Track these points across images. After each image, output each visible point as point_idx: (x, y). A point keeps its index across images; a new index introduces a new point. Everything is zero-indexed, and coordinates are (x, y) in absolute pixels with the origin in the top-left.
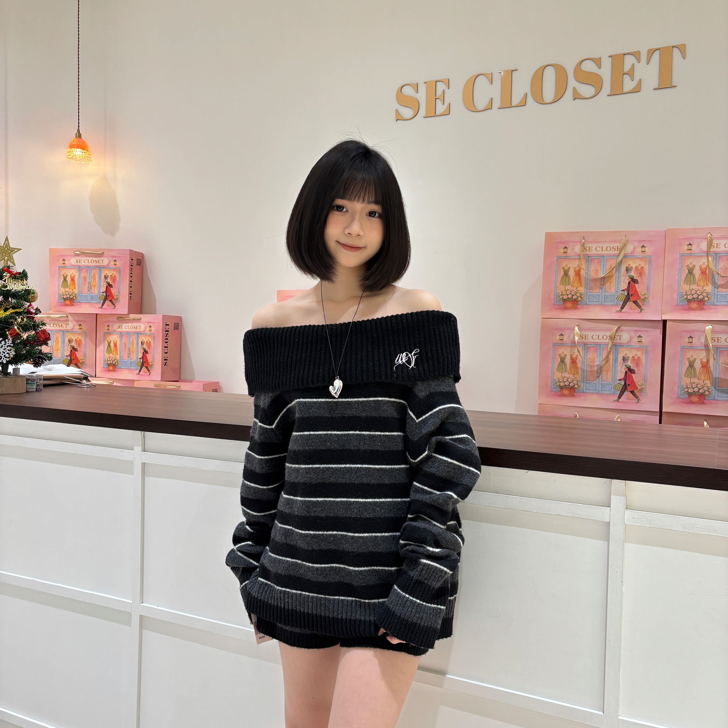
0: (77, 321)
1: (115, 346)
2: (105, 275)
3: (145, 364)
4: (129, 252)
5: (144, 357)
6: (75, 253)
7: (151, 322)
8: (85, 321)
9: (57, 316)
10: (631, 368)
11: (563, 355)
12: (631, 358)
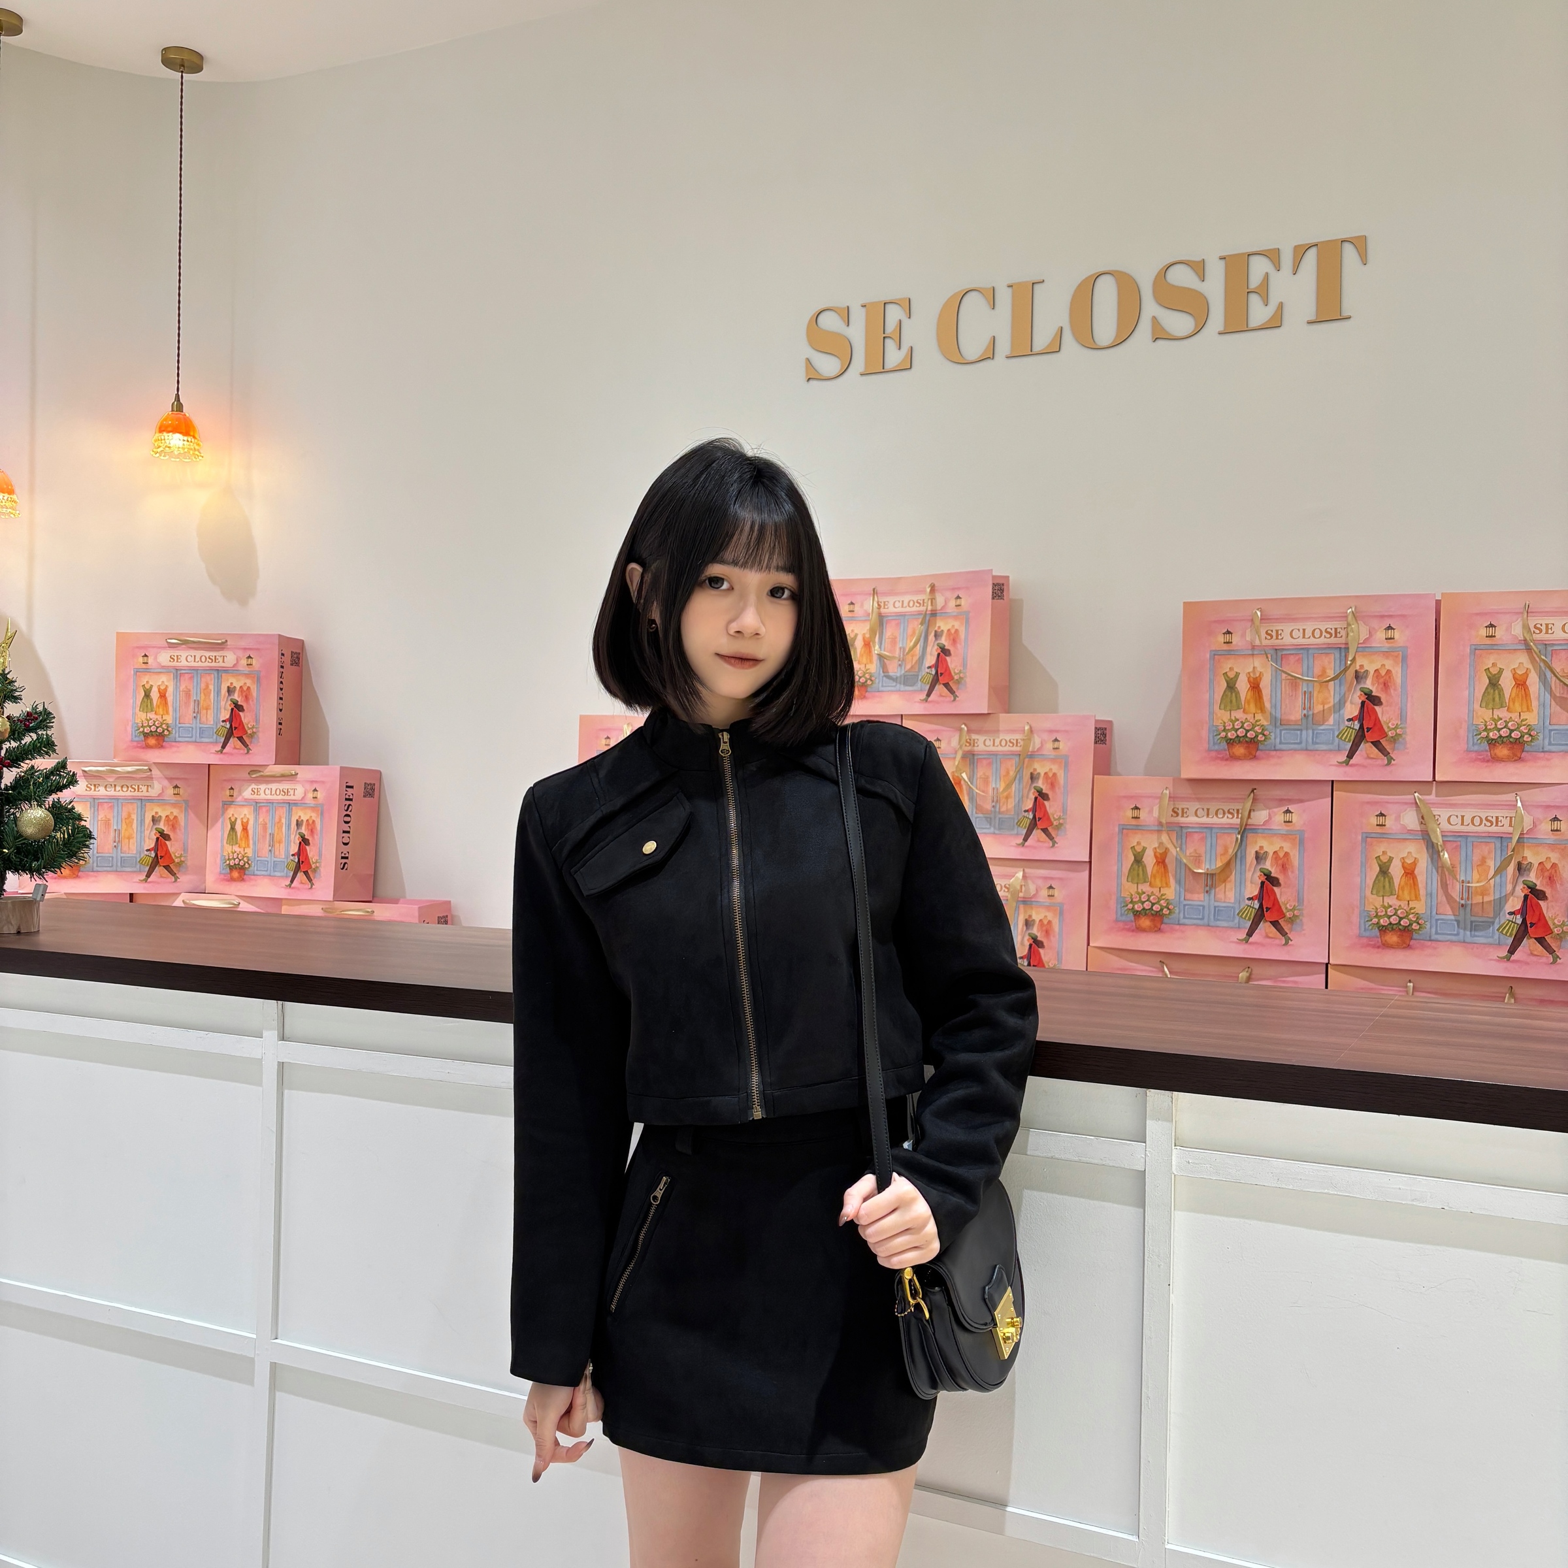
0: (170, 779)
1: (245, 829)
2: (228, 687)
3: (302, 865)
4: (277, 641)
5: (301, 854)
6: (169, 641)
7: (316, 782)
8: (185, 779)
9: (129, 769)
10: (1272, 875)
11: (1139, 849)
12: (1271, 854)
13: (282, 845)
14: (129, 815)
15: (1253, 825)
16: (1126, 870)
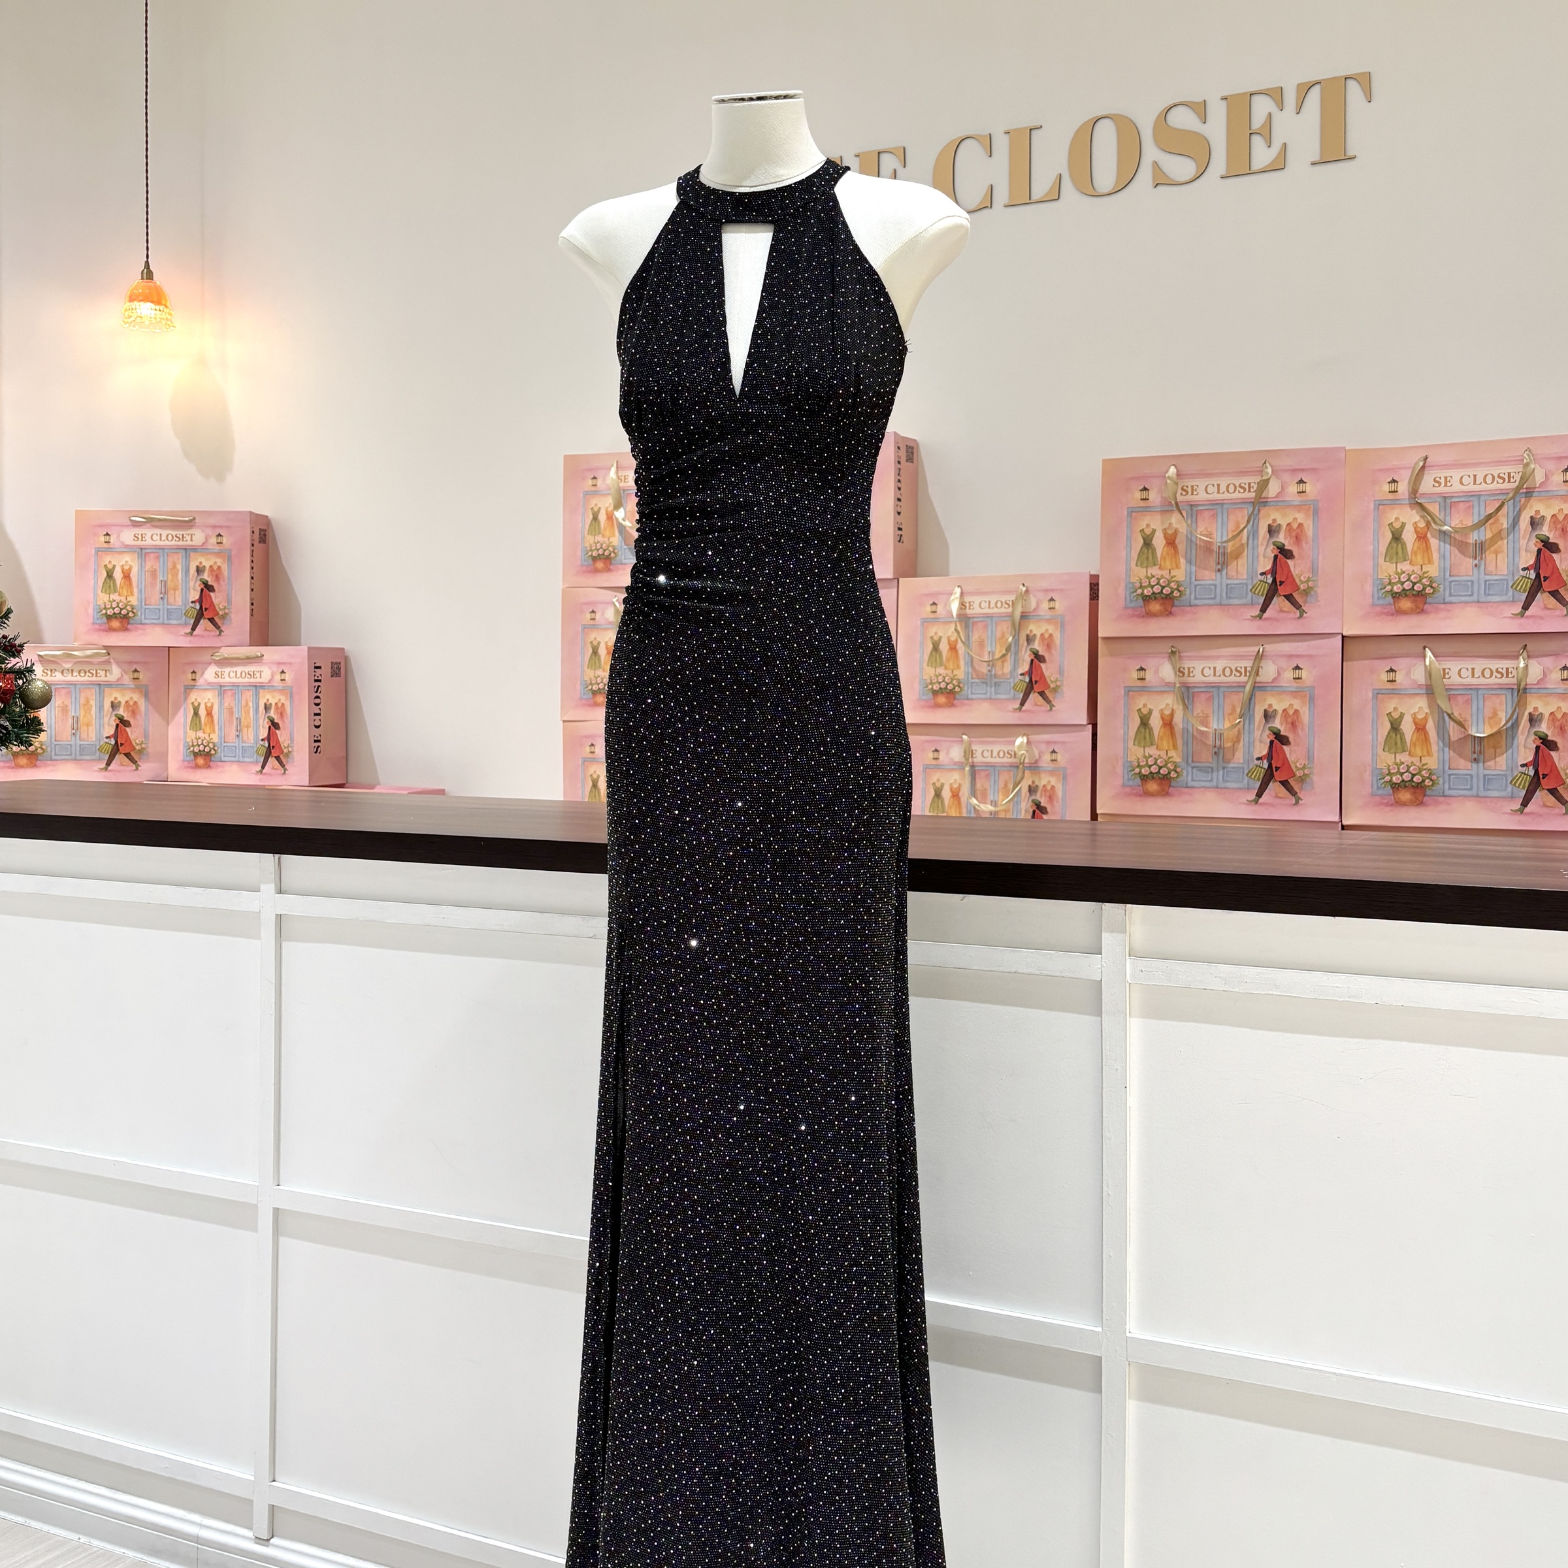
0: (129, 664)
1: (209, 714)
2: (197, 567)
3: (272, 751)
4: (247, 518)
5: (271, 737)
6: (133, 518)
7: (284, 663)
8: (145, 663)
9: (89, 652)
10: (1282, 733)
11: (1145, 711)
12: (1280, 712)
13: (251, 730)
14: (87, 702)
15: (1261, 683)
16: (1132, 733)
